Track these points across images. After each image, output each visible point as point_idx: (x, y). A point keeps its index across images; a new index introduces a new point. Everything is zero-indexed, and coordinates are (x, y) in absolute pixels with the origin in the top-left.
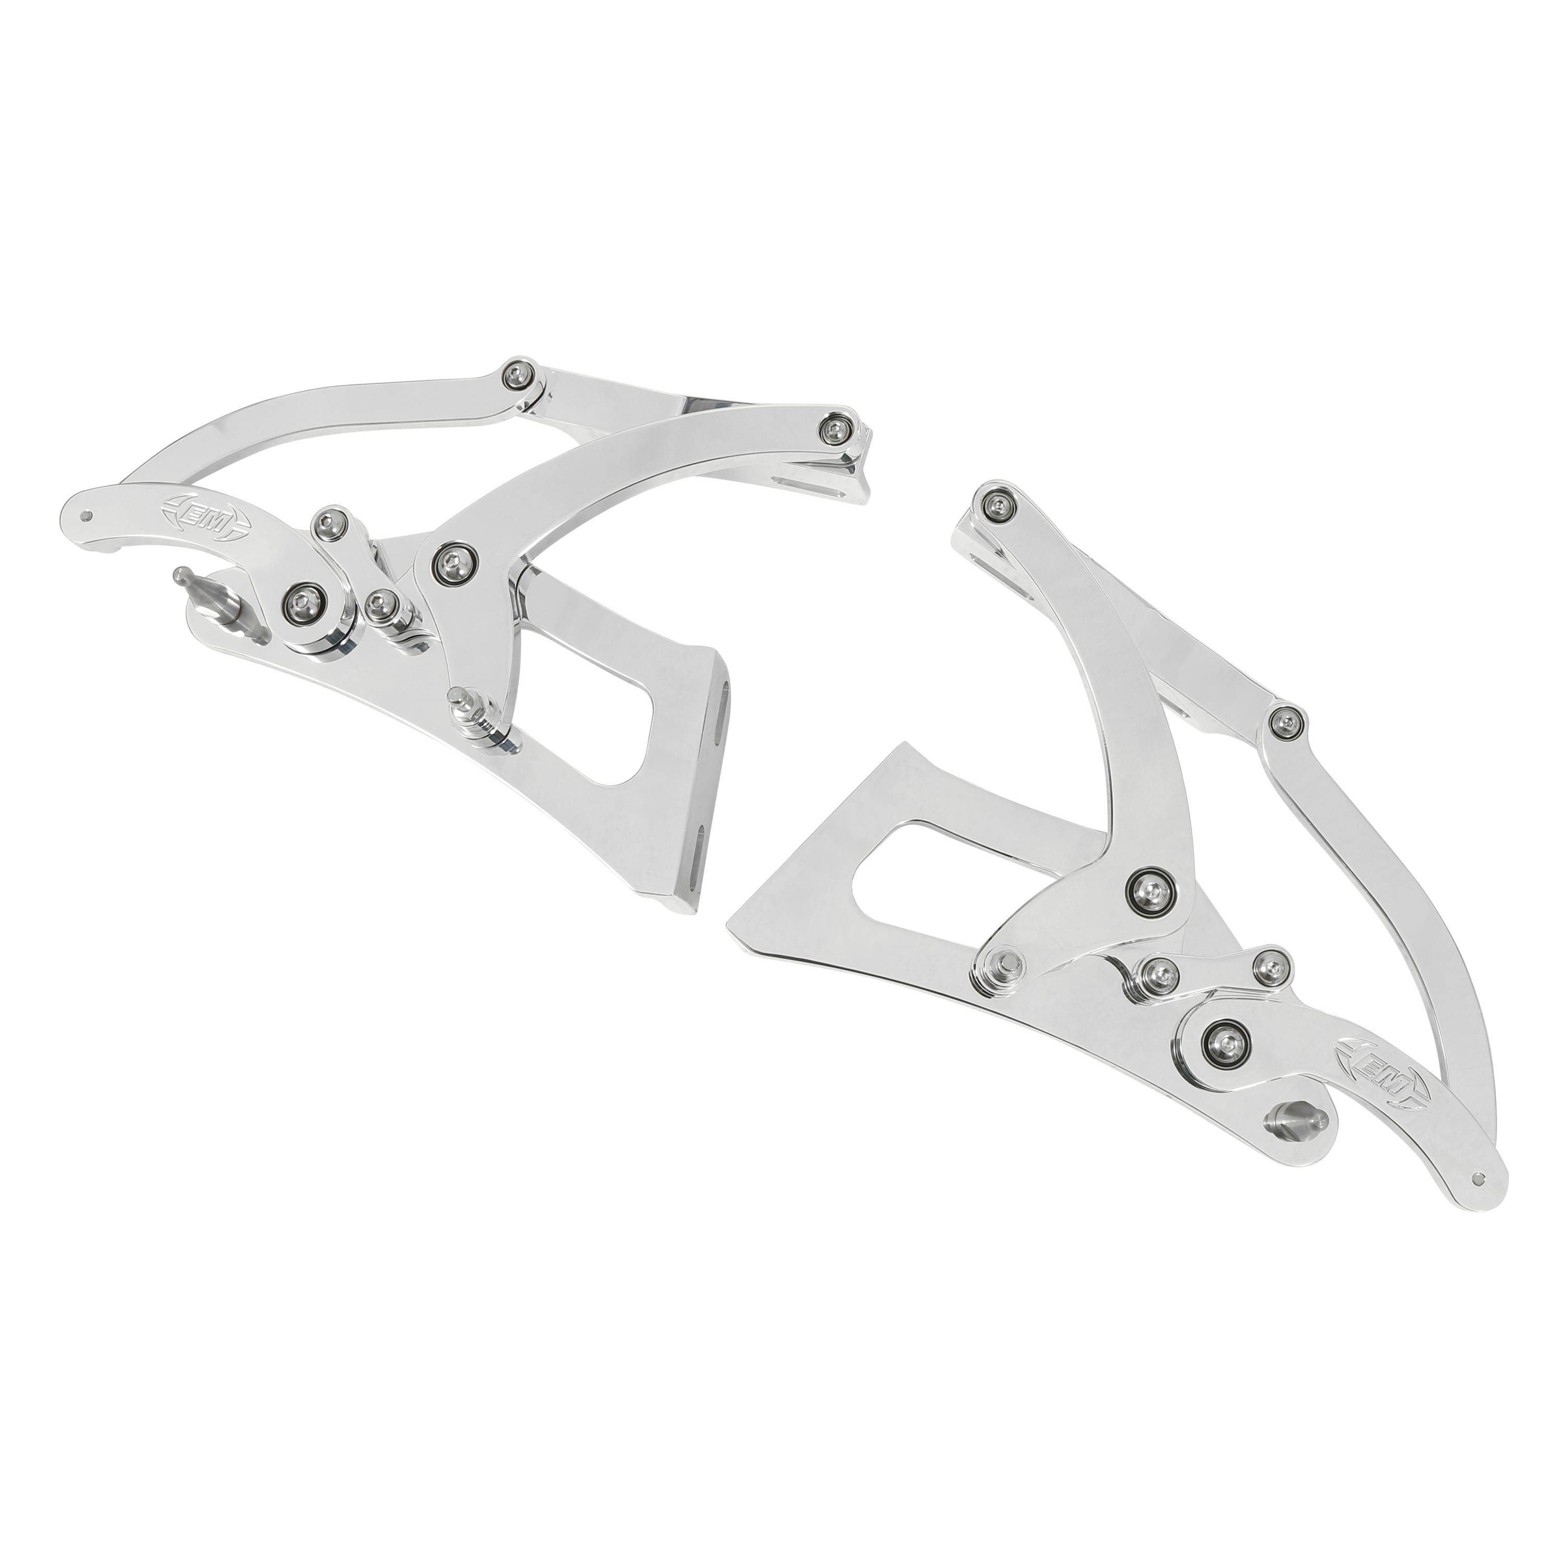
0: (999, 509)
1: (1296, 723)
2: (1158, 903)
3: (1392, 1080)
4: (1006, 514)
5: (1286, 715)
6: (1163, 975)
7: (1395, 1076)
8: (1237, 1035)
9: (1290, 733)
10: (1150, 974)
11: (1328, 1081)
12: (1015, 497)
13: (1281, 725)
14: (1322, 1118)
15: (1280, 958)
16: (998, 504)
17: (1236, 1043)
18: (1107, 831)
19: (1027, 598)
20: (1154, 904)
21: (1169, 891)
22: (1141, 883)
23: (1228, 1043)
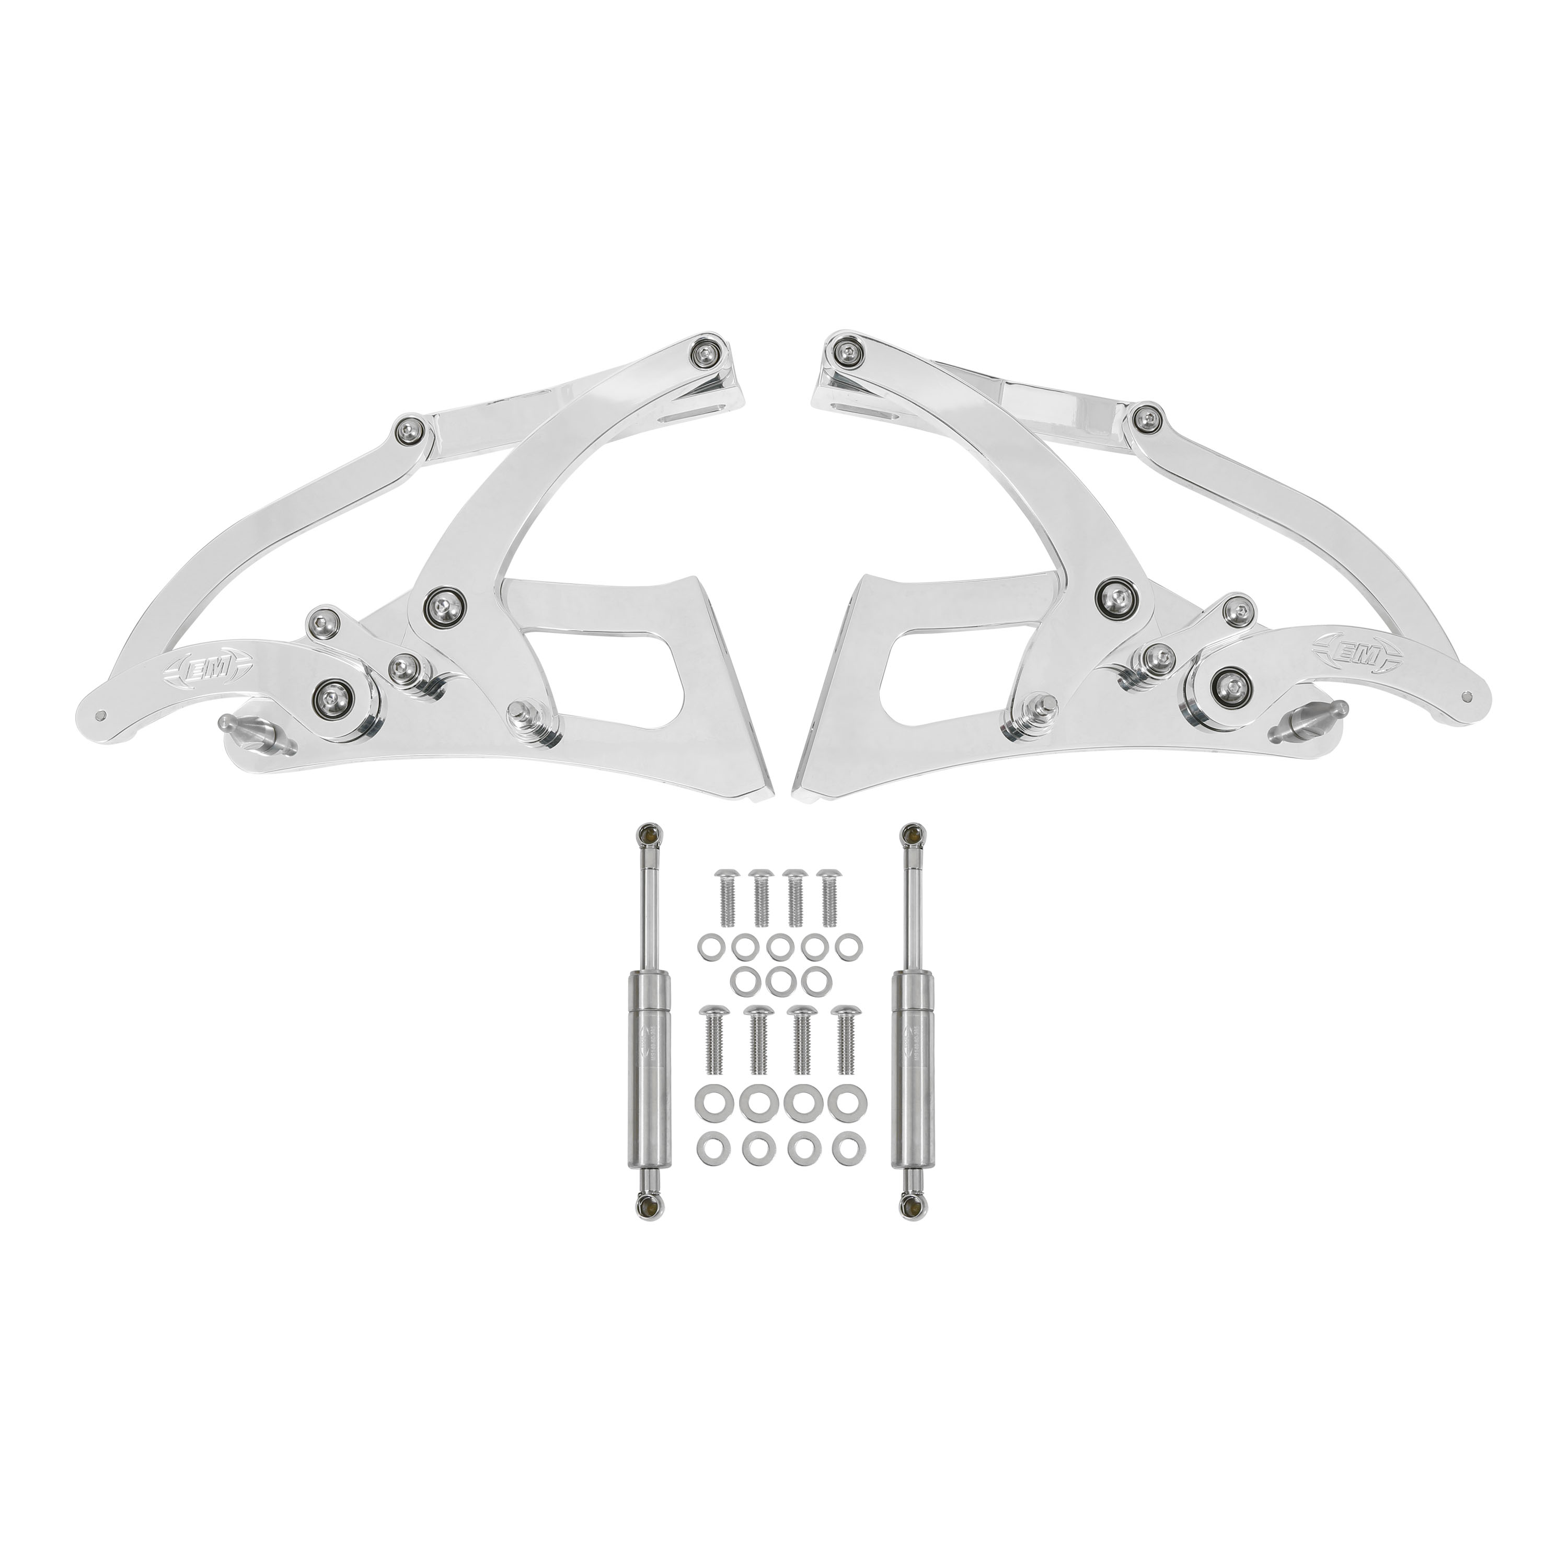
0: (849, 354)
1: (1156, 416)
2: (1126, 606)
3: (1367, 654)
4: (856, 357)
5: (1145, 414)
6: (1162, 657)
7: (1367, 649)
8: (1236, 677)
9: (1154, 425)
10: (1151, 661)
11: (1316, 679)
12: (859, 340)
13: (1145, 422)
14: (1344, 705)
15: (1240, 603)
16: (847, 351)
17: (1240, 684)
18: (1055, 569)
19: (892, 419)
20: (1123, 607)
21: (1130, 592)
22: (1106, 596)
23: (1233, 686)
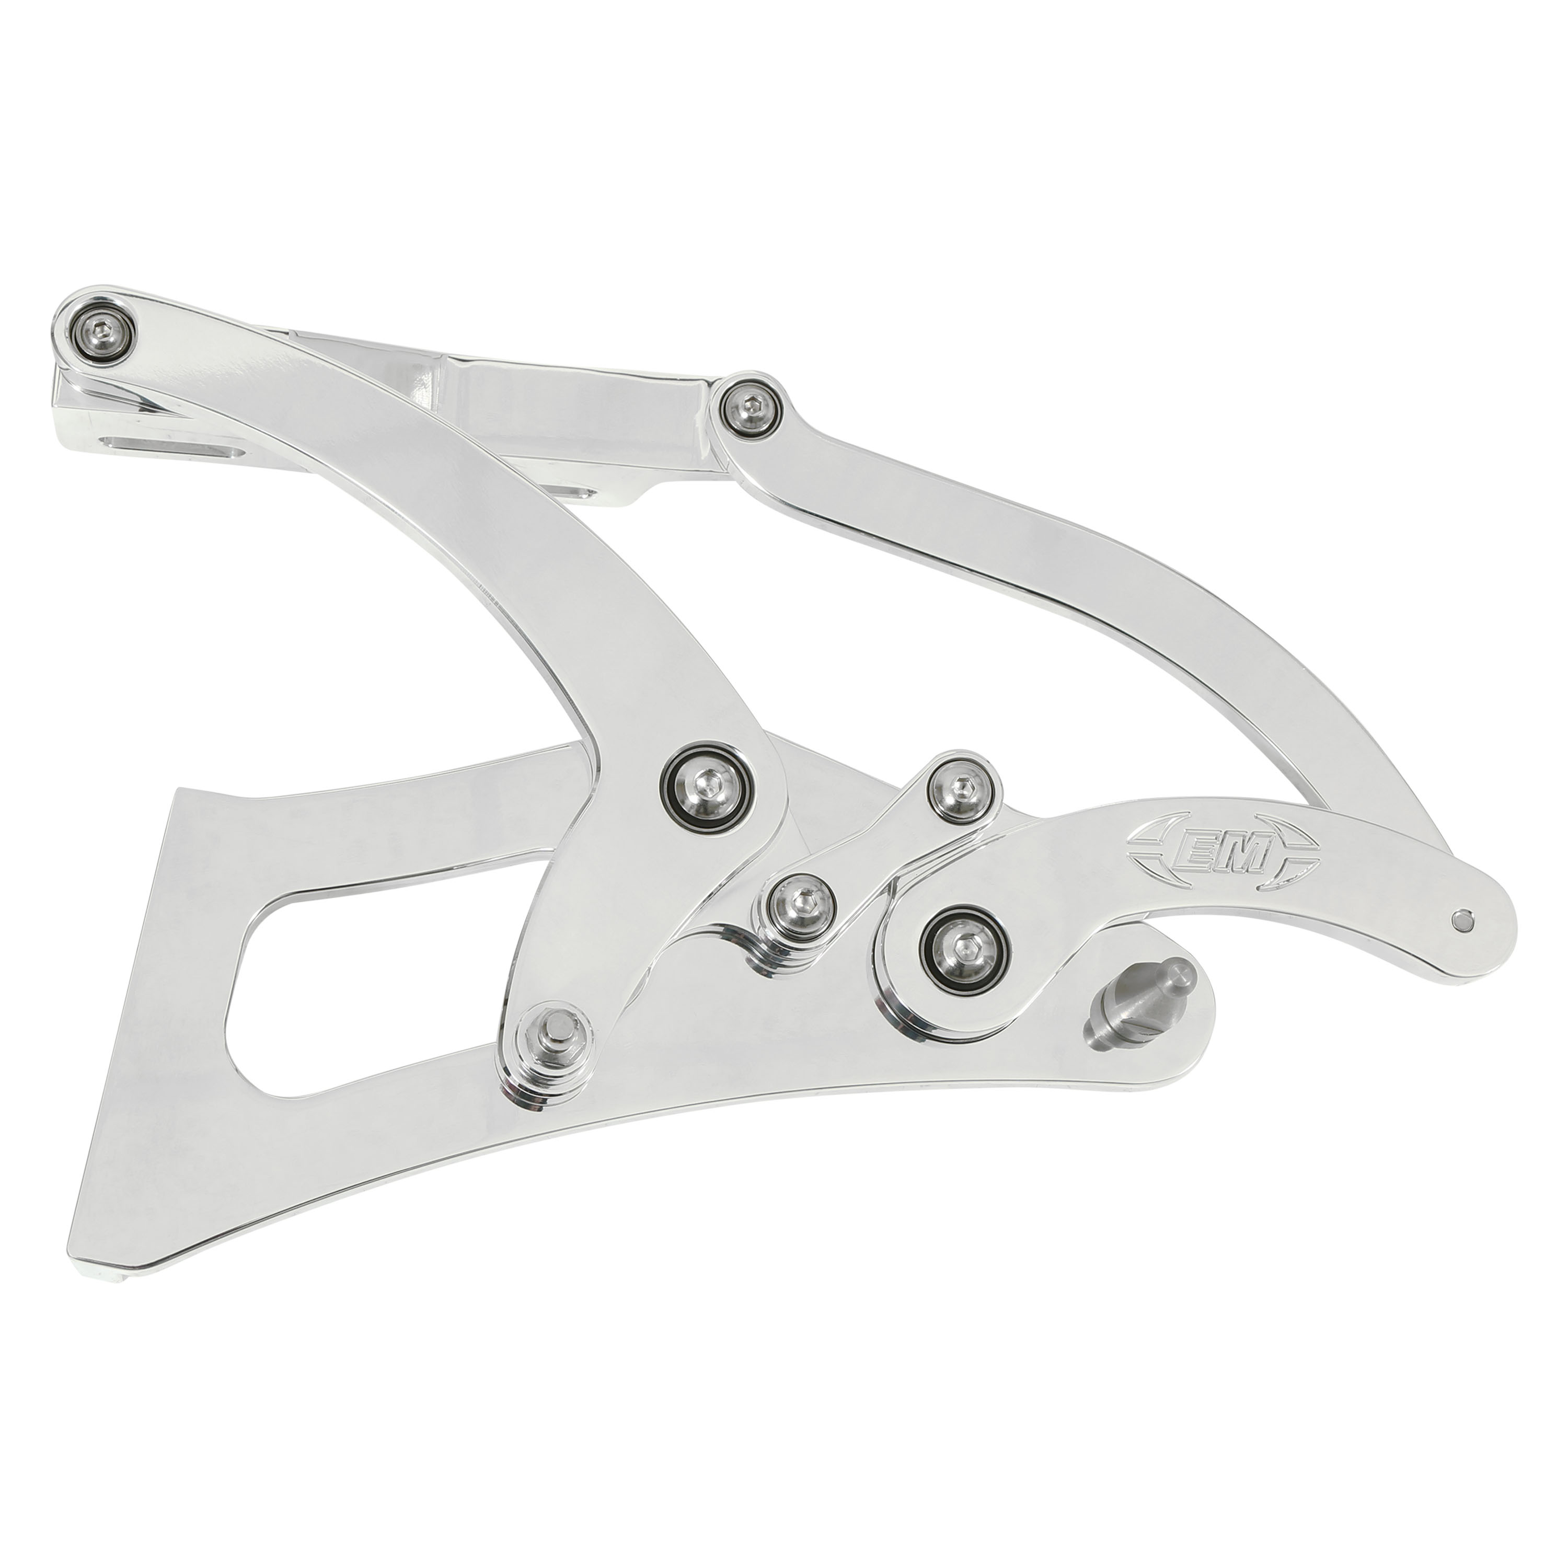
0: (105, 336)
1: (765, 399)
2: (727, 799)
3: (1243, 851)
4: (119, 341)
5: (742, 397)
6: (805, 902)
7: (1244, 841)
8: (972, 926)
9: (765, 420)
10: (783, 913)
11: (1151, 912)
12: (119, 302)
13: (744, 415)
14: (1182, 969)
15: (962, 770)
16: (98, 329)
17: (978, 939)
18: (579, 737)
19: (233, 457)
20: (723, 803)
21: (732, 769)
22: (682, 784)
23: (966, 947)
